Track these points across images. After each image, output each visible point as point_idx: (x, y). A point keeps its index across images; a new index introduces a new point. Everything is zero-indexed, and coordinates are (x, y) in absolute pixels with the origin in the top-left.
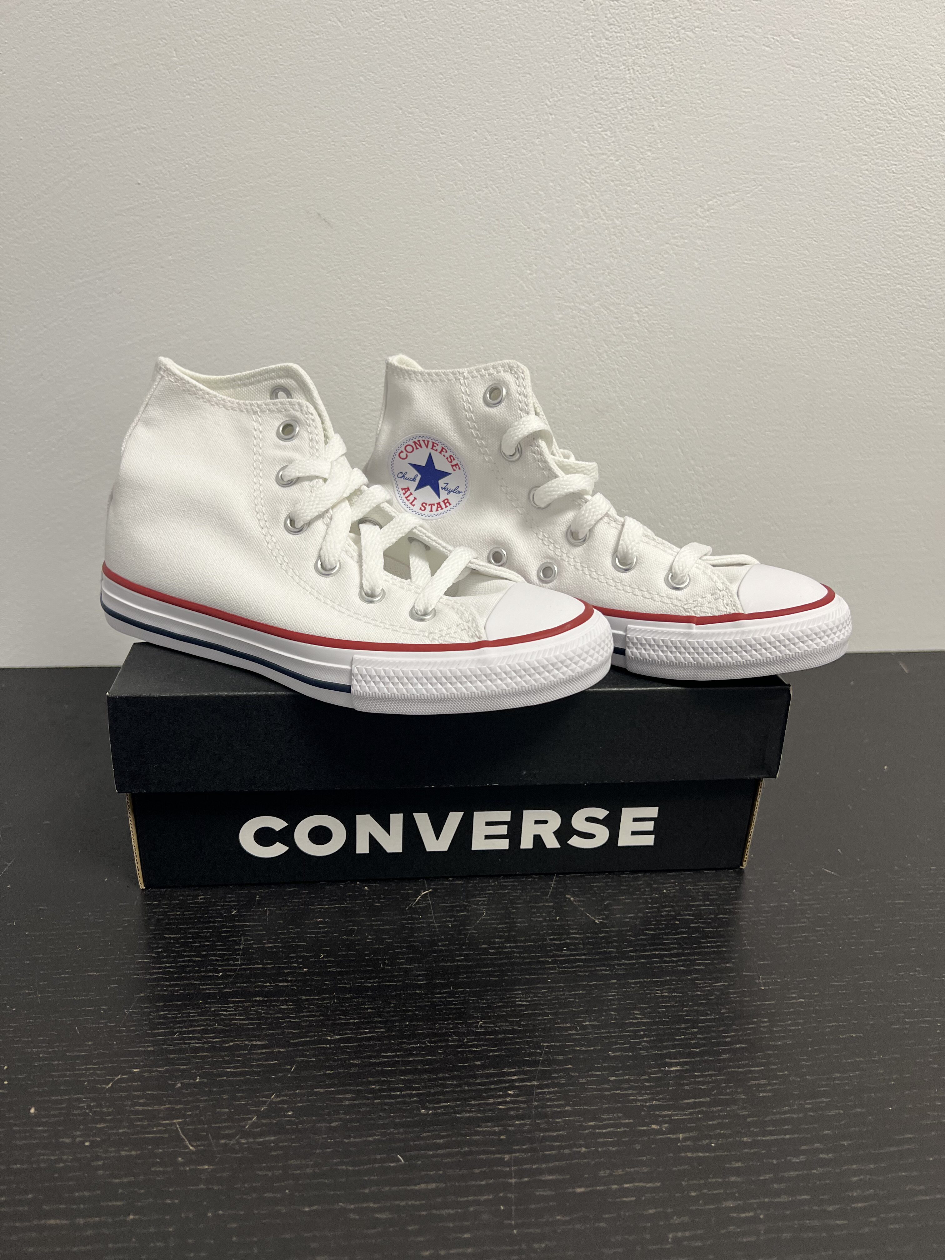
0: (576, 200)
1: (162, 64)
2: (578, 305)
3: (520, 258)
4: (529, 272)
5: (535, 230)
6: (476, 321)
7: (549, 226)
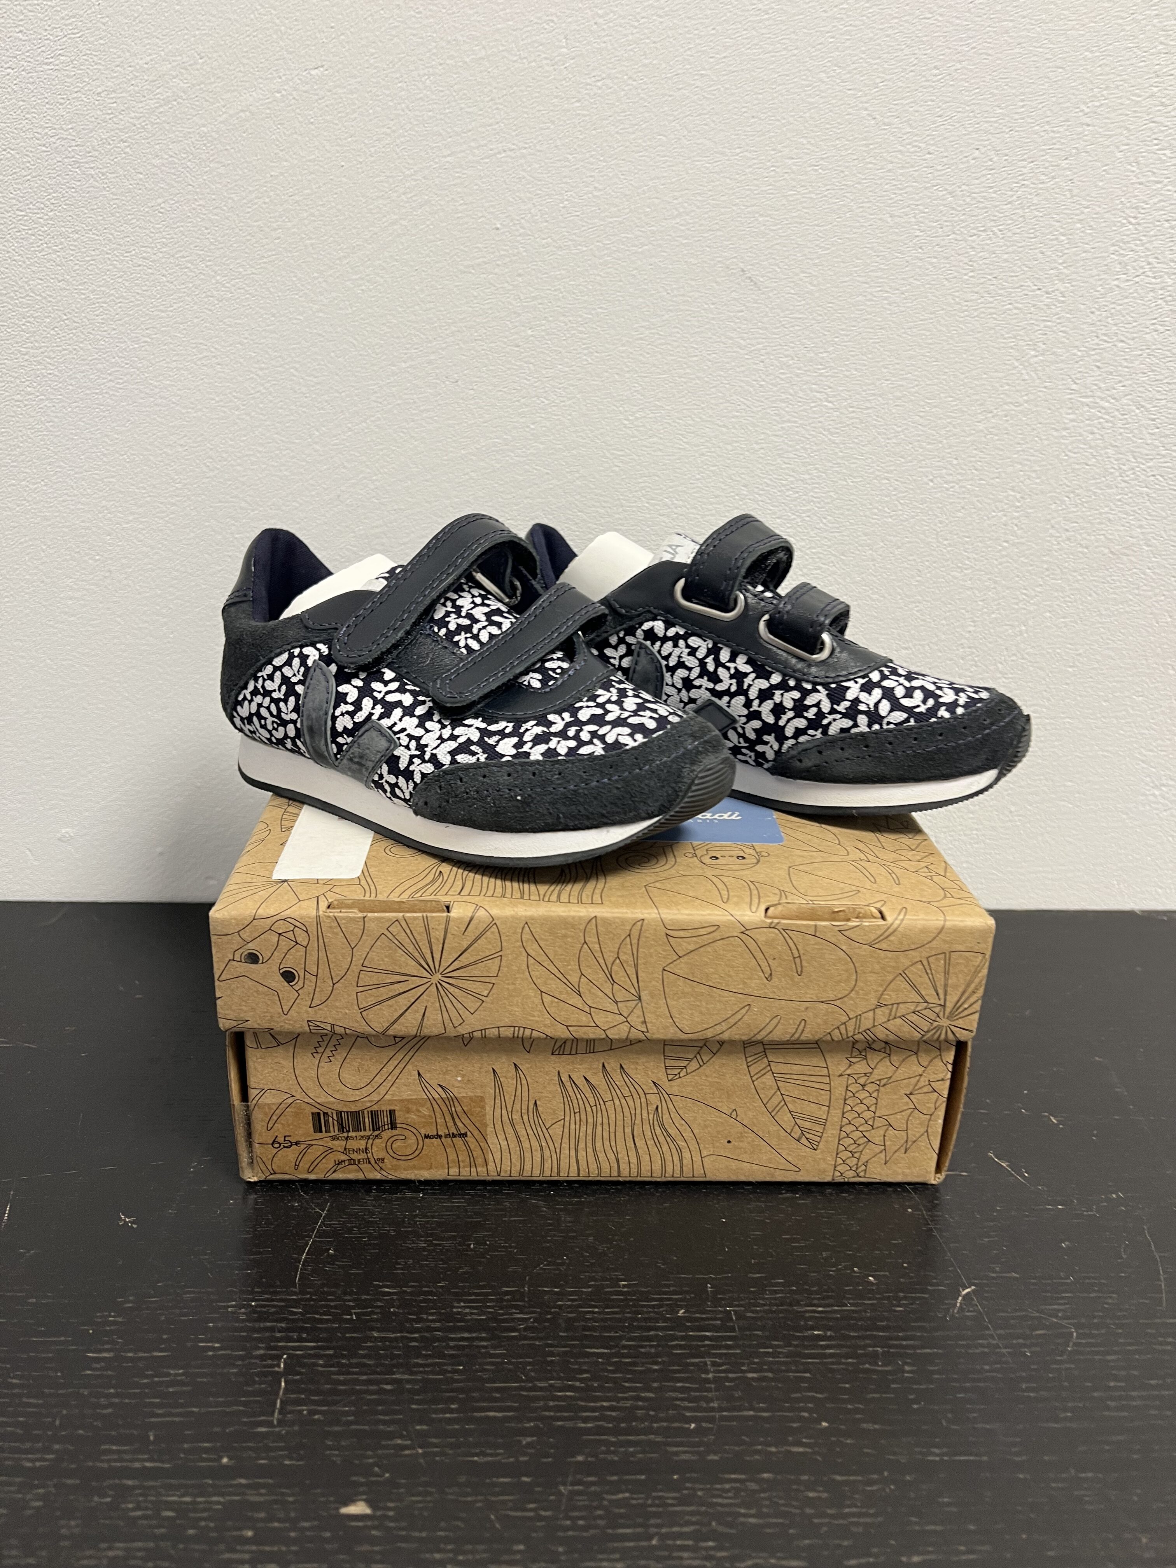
0: (1113, 248)
1: (546, 58)
2: (1098, 400)
3: (1021, 333)
4: (1033, 353)
5: (1047, 293)
6: (950, 423)
7: (1068, 285)
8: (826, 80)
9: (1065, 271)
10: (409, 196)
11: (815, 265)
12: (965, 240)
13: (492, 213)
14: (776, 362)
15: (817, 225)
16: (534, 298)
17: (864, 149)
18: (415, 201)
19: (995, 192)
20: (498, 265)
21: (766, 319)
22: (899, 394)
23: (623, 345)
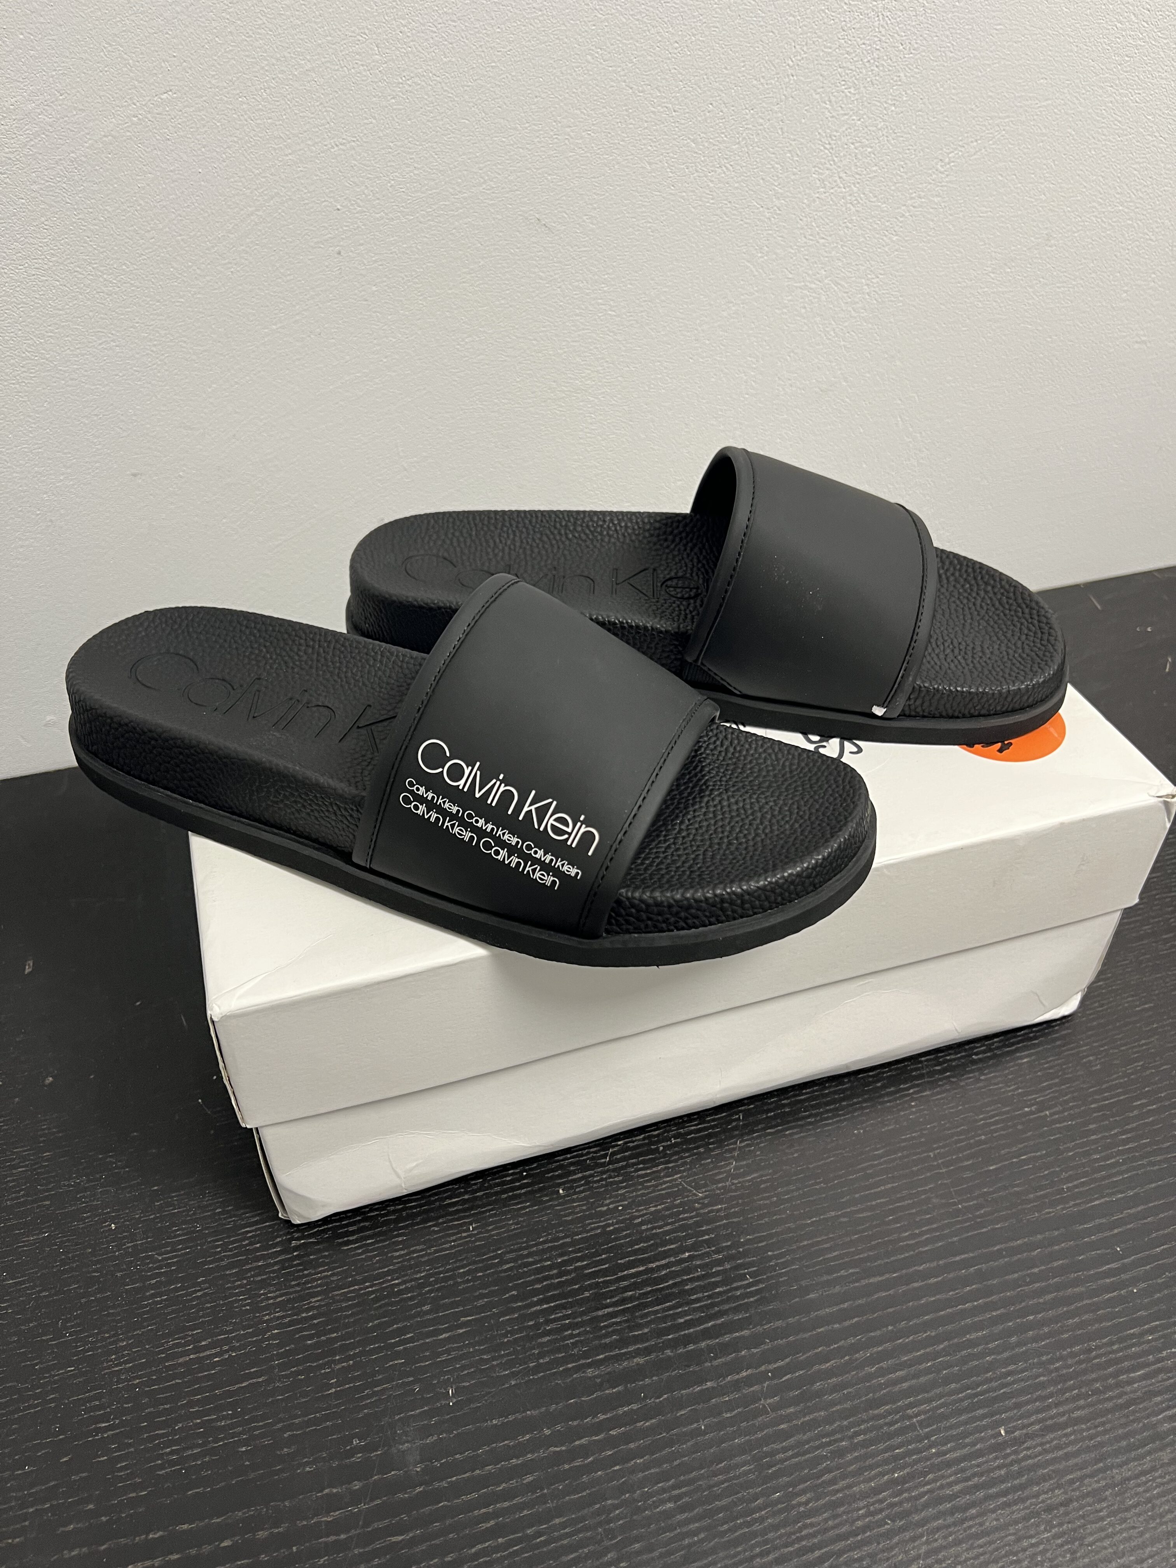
8: (592, 61)
9: (780, 191)
10: (260, 191)
11: (595, 209)
12: (706, 176)
13: (333, 197)
14: (570, 287)
15: (594, 178)
16: (375, 261)
17: (625, 113)
18: (266, 195)
19: (726, 136)
20: (343, 239)
21: (559, 255)
22: (663, 298)
23: (450, 289)
